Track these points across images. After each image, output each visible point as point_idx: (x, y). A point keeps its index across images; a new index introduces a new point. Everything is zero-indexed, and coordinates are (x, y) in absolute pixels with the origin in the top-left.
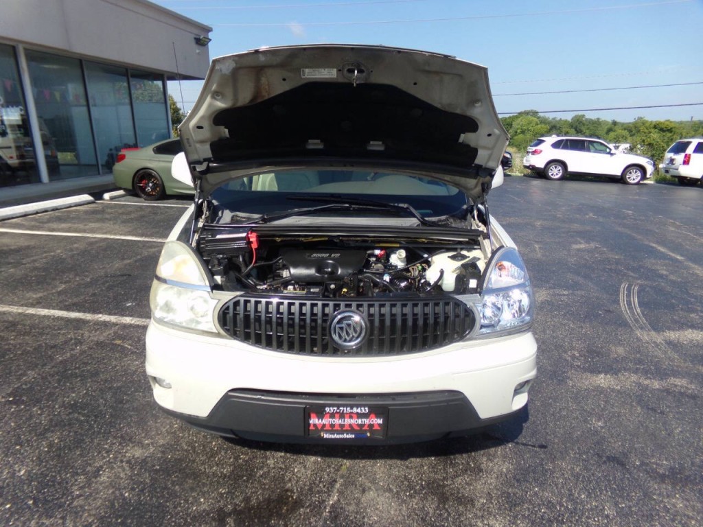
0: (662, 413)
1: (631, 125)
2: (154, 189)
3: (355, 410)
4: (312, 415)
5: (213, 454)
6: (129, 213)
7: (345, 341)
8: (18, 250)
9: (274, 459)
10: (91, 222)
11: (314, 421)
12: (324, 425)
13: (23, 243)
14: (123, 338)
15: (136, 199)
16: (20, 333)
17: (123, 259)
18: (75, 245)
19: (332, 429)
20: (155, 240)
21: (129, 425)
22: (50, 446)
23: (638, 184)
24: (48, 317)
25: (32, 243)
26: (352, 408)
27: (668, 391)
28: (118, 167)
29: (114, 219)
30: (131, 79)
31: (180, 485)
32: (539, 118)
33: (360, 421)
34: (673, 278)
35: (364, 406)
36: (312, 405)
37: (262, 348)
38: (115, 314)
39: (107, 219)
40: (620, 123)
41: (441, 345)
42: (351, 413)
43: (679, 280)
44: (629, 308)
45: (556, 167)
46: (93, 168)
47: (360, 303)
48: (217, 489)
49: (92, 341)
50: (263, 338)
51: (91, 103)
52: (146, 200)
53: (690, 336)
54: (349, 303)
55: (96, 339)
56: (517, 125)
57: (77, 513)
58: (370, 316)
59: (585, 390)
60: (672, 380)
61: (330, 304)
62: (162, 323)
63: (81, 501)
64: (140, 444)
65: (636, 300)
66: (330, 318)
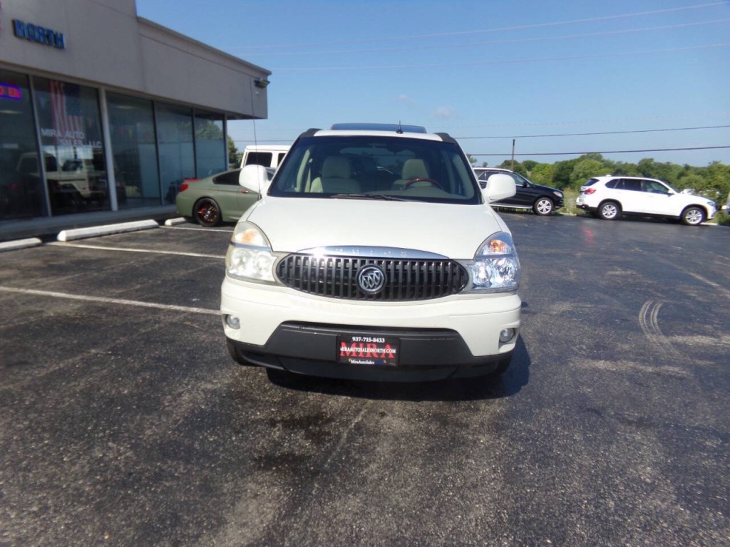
0: (648, 387)
2: (211, 216)
3: (375, 340)
4: (343, 344)
5: (265, 391)
6: (191, 236)
7: (369, 288)
8: (99, 260)
9: (313, 397)
10: (157, 242)
11: (344, 349)
12: (351, 353)
13: (100, 255)
14: (192, 321)
15: (194, 225)
16: (109, 315)
17: (187, 269)
18: (146, 258)
19: (357, 356)
20: (213, 256)
21: (201, 371)
22: (144, 379)
23: (698, 225)
24: (130, 306)
25: (109, 256)
26: (372, 339)
27: (658, 374)
28: (181, 196)
29: (177, 240)
30: (195, 119)
31: (242, 404)
32: (602, 161)
33: (378, 351)
34: (700, 299)
35: (382, 337)
36: (342, 334)
37: (308, 293)
38: (183, 305)
39: (171, 240)
40: (693, 168)
41: (442, 296)
42: (372, 342)
43: (706, 301)
44: (646, 319)
45: (610, 207)
46: (156, 201)
47: (380, 260)
48: (270, 409)
49: (167, 322)
50: (309, 285)
51: (159, 141)
52: (204, 226)
53: (697, 340)
54: (371, 259)
55: (170, 321)
56: (579, 169)
57: (168, 414)
58: (388, 270)
59: (584, 370)
60: (666, 367)
61: (359, 261)
62: (234, 276)
63: (170, 408)
64: (210, 382)
65: (656, 314)
66: (358, 270)
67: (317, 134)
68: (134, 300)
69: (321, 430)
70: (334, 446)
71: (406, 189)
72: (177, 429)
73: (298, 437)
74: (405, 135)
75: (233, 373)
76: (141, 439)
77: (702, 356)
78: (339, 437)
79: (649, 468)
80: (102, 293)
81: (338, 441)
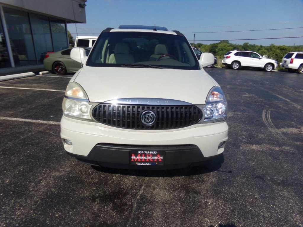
0: (279, 159)
1: (268, 47)
2: (61, 70)
3: (151, 153)
4: (133, 155)
5: (90, 175)
6: (51, 80)
7: (147, 123)
9: (116, 177)
10: (34, 84)
11: (133, 157)
12: (138, 159)
14: (50, 130)
15: (53, 75)
16: (4, 128)
17: (49, 98)
18: (28, 93)
19: (141, 161)
20: (62, 91)
21: (53, 163)
22: (19, 171)
23: (271, 71)
24: (16, 121)
25: (8, 92)
26: (149, 152)
27: (282, 151)
28: (46, 60)
29: (44, 83)
30: (51, 22)
31: (76, 186)
32: (229, 44)
33: (153, 158)
34: (284, 108)
35: (155, 151)
36: (133, 150)
37: (111, 126)
38: (46, 120)
39: (41, 82)
40: (264, 46)
42: (149, 154)
43: (288, 109)
44: (266, 120)
45: (236, 64)
46: (34, 62)
47: (153, 107)
48: (92, 188)
49: (36, 131)
50: (112, 121)
51: (33, 33)
52: (58, 75)
53: (291, 130)
54: (148, 106)
55: (37, 130)
56: (220, 47)
57: (31, 197)
58: (158, 112)
59: (247, 151)
60: (284, 147)
61: (141, 107)
62: (67, 115)
63: (33, 192)
64: (58, 170)
65: (269, 117)
66: (140, 113)
67: (111, 31)
68: (19, 118)
69: (121, 202)
70: (130, 214)
71: (158, 60)
72: (36, 209)
73: (109, 209)
74: (158, 32)
75: (71, 164)
76: (13, 219)
77: (297, 140)
78: (132, 206)
79: (298, 216)
80: (2, 114)
81: (132, 210)
